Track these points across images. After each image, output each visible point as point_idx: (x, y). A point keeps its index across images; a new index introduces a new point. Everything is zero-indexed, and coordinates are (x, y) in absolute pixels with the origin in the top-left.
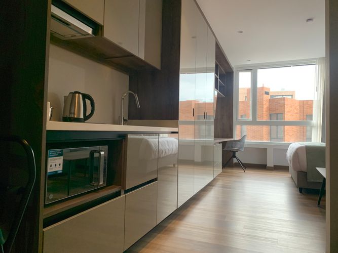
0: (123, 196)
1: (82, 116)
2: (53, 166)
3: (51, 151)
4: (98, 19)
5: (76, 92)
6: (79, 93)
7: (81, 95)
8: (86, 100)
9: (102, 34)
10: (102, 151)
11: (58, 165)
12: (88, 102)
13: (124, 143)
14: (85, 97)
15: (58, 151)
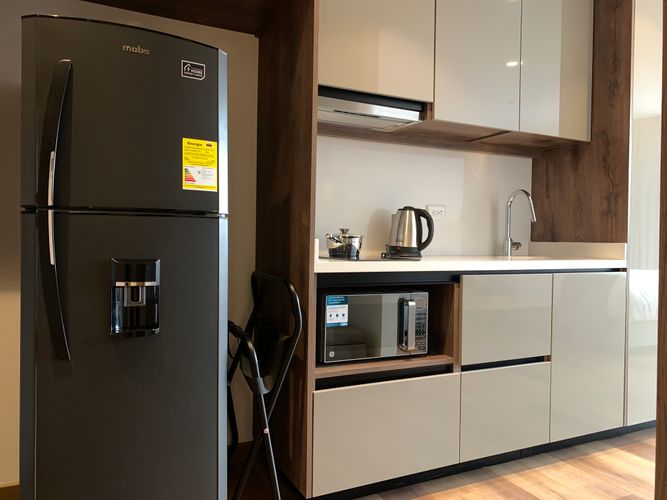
0: (456, 374)
1: (414, 244)
2: (334, 316)
3: (329, 298)
4: (424, 96)
5: (406, 208)
6: (411, 209)
7: (413, 212)
8: (422, 218)
9: (432, 116)
10: (412, 300)
11: (340, 316)
12: (424, 221)
13: (456, 290)
14: (420, 213)
15: (341, 297)
